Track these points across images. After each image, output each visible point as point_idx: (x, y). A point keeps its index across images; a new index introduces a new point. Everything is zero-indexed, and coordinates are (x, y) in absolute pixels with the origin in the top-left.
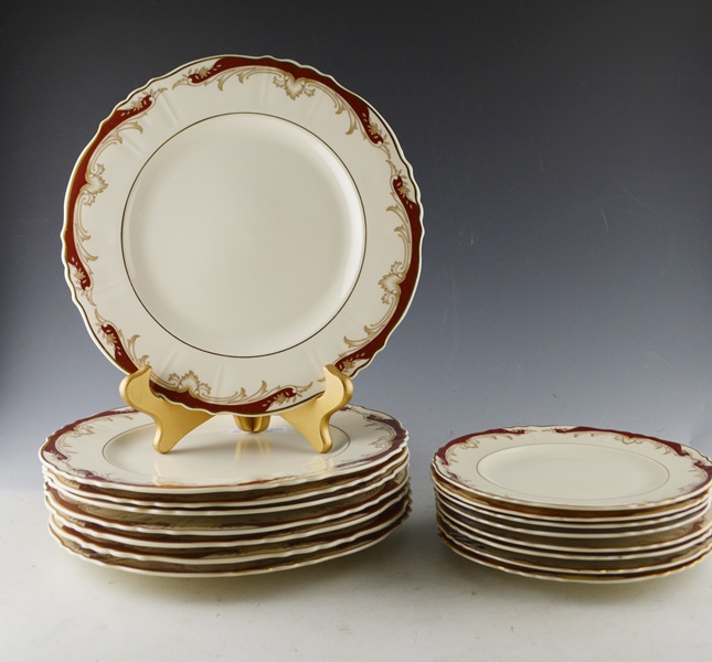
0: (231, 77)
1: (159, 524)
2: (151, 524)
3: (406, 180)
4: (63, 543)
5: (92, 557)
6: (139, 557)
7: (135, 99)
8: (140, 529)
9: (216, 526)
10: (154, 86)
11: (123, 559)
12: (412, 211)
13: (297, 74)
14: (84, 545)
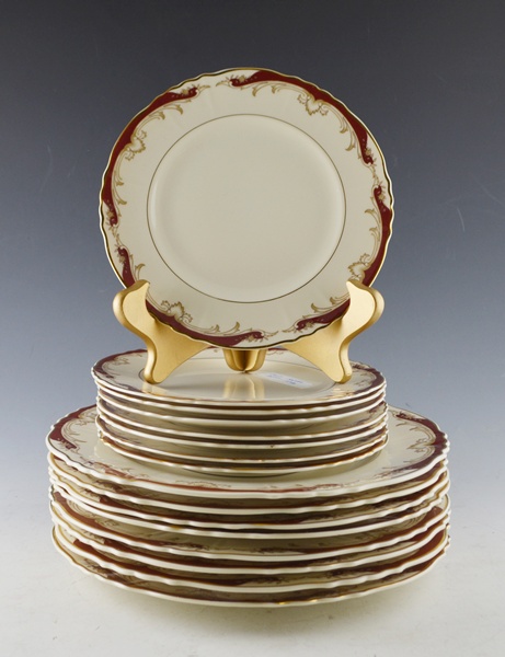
1: (191, 545)
2: (181, 545)
4: (74, 561)
5: (110, 578)
6: (168, 581)
8: (171, 550)
9: (255, 550)
11: (145, 582)
14: (103, 564)
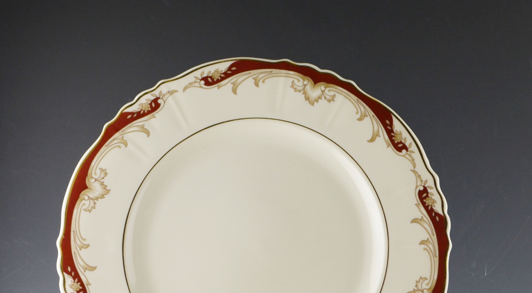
0: (246, 79)
3: (432, 191)
7: (142, 101)
10: (163, 88)
12: (439, 223)
13: (317, 78)
